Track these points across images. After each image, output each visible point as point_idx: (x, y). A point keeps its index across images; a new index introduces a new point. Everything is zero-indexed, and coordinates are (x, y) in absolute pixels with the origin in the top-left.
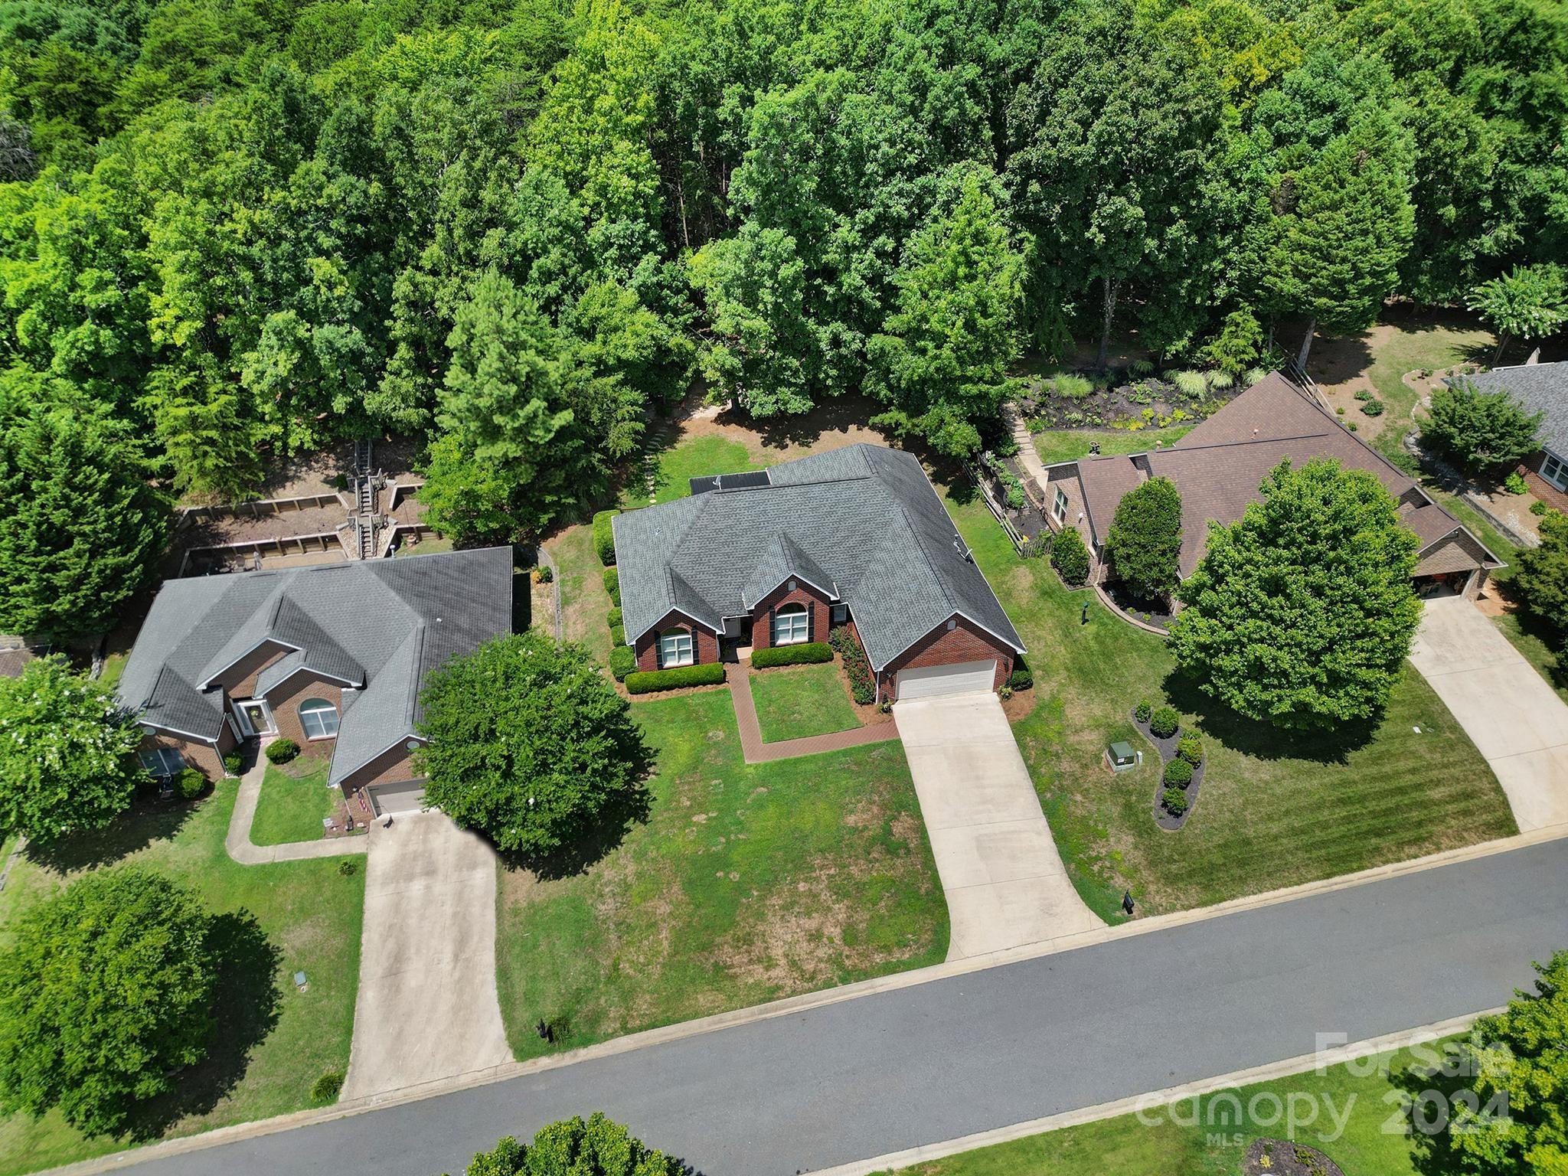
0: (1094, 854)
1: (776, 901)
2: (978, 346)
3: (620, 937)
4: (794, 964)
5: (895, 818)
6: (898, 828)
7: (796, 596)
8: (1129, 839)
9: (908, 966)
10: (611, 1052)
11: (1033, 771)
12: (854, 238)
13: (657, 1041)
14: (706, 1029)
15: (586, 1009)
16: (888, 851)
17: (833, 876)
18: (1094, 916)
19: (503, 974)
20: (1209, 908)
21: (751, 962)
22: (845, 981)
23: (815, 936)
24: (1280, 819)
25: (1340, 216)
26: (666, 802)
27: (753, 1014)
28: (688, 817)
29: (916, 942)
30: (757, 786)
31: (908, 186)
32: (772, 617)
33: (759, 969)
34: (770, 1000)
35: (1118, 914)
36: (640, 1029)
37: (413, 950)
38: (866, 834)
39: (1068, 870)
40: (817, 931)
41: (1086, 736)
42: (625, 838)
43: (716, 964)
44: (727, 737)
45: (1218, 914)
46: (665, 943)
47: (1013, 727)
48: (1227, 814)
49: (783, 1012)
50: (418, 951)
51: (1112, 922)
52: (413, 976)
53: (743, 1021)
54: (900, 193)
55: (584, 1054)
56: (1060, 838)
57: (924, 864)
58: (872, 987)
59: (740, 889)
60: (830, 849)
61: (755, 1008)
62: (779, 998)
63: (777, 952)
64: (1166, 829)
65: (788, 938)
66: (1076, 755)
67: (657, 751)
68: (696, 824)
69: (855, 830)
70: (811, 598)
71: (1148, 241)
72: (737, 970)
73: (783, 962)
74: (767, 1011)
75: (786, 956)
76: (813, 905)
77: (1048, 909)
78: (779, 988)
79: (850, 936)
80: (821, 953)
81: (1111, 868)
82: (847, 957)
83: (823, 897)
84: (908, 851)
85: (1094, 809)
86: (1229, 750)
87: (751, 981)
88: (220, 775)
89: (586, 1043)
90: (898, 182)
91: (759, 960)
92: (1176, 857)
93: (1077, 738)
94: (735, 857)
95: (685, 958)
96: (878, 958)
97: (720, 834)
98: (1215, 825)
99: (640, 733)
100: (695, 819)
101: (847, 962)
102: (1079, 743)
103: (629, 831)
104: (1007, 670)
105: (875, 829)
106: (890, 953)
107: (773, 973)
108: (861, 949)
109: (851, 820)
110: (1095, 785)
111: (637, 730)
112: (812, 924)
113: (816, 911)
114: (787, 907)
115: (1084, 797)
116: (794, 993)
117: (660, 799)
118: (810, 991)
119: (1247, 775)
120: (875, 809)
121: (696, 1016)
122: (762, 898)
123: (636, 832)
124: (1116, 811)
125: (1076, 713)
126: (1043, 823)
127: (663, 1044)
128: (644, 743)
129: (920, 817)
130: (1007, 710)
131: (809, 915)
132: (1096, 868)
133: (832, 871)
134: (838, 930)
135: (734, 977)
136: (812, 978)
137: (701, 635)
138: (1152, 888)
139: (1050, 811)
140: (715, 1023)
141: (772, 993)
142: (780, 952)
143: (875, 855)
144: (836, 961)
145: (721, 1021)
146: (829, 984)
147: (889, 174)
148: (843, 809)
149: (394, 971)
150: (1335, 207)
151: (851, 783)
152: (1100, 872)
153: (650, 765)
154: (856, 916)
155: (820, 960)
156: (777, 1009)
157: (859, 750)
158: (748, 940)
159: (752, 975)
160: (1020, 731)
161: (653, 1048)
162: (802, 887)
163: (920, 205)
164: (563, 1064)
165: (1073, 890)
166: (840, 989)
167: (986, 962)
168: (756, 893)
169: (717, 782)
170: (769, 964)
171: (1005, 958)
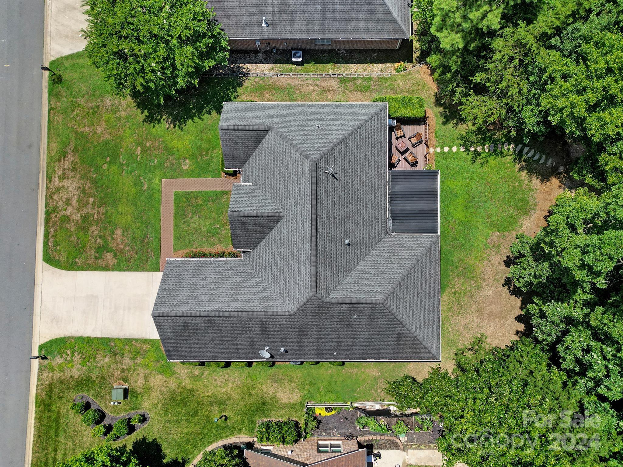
0: (76, 355)
1: (88, 185)
3: (91, 108)
4: (58, 190)
6: (109, 256)
8: (77, 375)
9: (46, 244)
10: (43, 103)
14: (43, 146)
15: (64, 91)
16: (99, 247)
17: (94, 217)
18: (46, 340)
21: (64, 170)
22: (47, 212)
23: (68, 202)
27: (43, 167)
29: (55, 250)
33: (60, 172)
34: (47, 177)
36: (49, 116)
38: (109, 238)
39: (72, 338)
40: (70, 204)
42: (139, 111)
43: (68, 153)
44: (182, 171)
49: (40, 181)
51: (41, 347)
53: (41, 163)
56: (88, 341)
57: (89, 265)
59: (98, 168)
60: (107, 218)
61: (45, 169)
63: (66, 183)
64: (76, 397)
65: (70, 189)
66: (132, 369)
67: (182, 129)
68: (136, 148)
69: (114, 233)
72: (62, 162)
73: (61, 185)
74: (43, 174)
75: (63, 187)
76: (83, 204)
77: (55, 319)
78: (50, 181)
79: (67, 219)
80: (60, 203)
81: (66, 360)
82: (56, 216)
83: (85, 209)
84: (97, 258)
87: (56, 169)
89: (50, 93)
91: (64, 174)
94: (114, 168)
95: (73, 138)
96: (52, 230)
100: (139, 148)
101: (54, 215)
105: (111, 244)
106: (53, 236)
107: (57, 179)
108: (58, 223)
109: (119, 232)
111: (199, 118)
112: (74, 202)
113: (79, 205)
114: (84, 190)
116: (47, 188)
118: (46, 195)
120: (122, 247)
121: (48, 141)
122: (91, 179)
123: (141, 116)
125: (157, 380)
126: (99, 335)
127: (41, 126)
129: (113, 270)
131: (78, 200)
132: (69, 352)
133: (96, 217)
134: (69, 214)
135: (60, 161)
136: (51, 197)
138: (50, 375)
139: (105, 341)
140: (44, 150)
142: (65, 184)
143: (99, 241)
144: (55, 210)
145: (44, 153)
146: (47, 205)
148: (125, 230)
154: (73, 224)
155: (57, 202)
156: (43, 179)
157: (159, 245)
158: (74, 169)
159: (58, 169)
162: (91, 200)
165: (62, 336)
166: (44, 210)
167: (38, 280)
168: (94, 176)
169: (156, 162)
170: (61, 178)
171: (38, 289)
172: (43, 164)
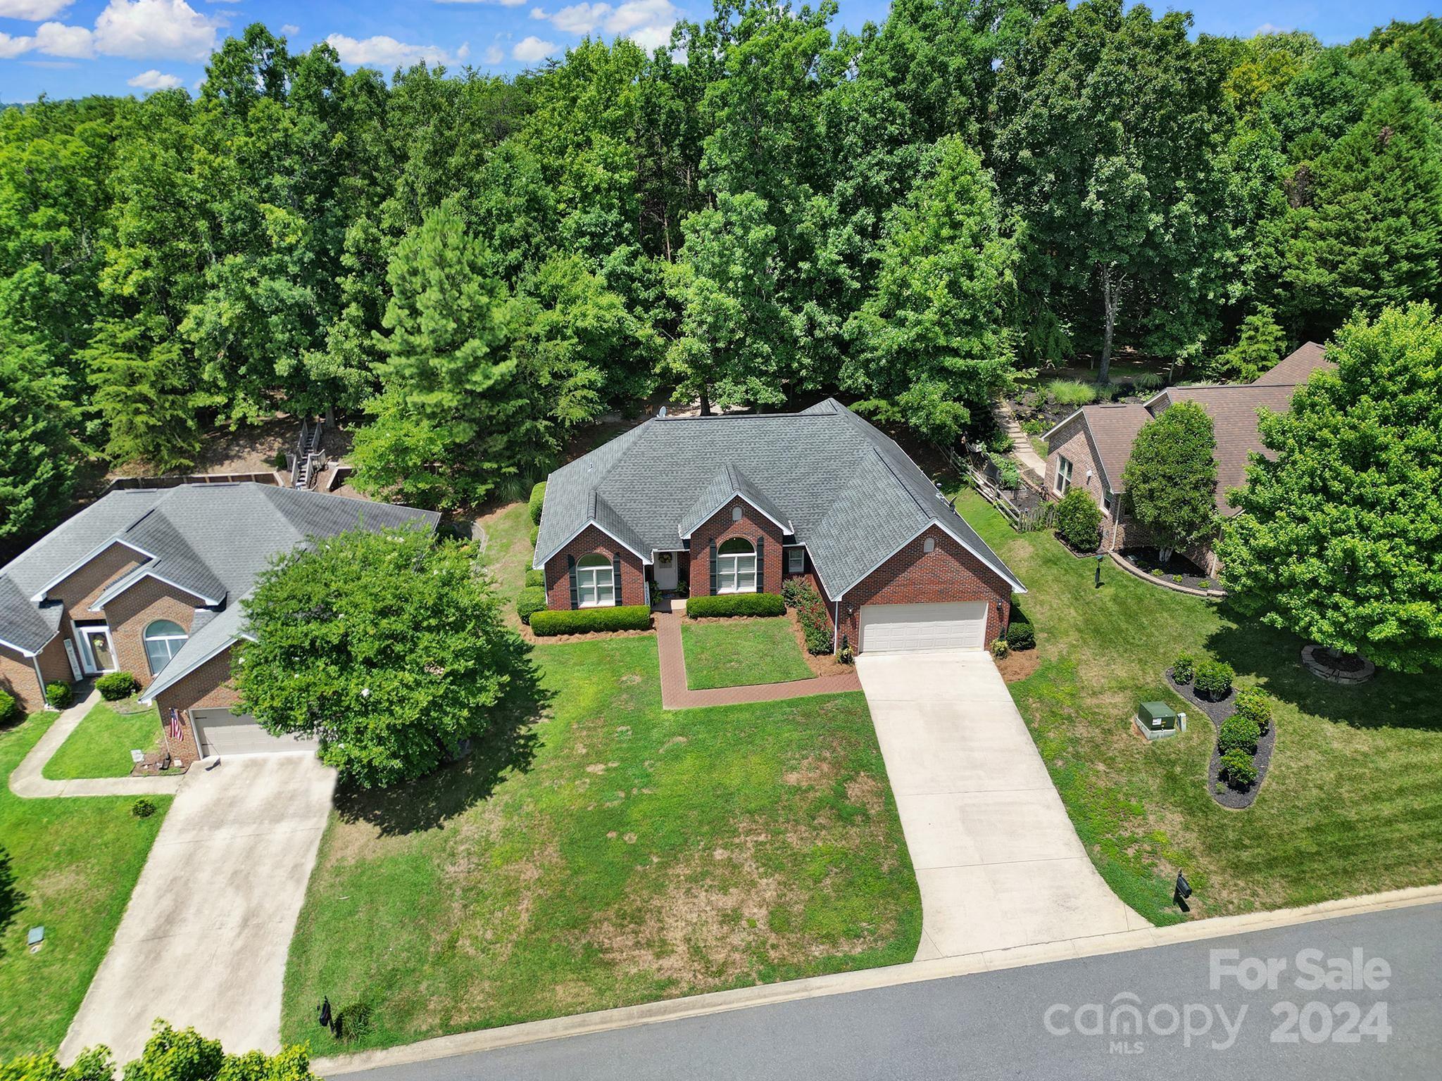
0: (1128, 834)
1: (682, 870)
2: (965, 313)
3: (465, 906)
4: (696, 952)
5: (852, 779)
6: (854, 790)
7: (741, 527)
8: (1175, 818)
9: (859, 964)
10: (418, 1058)
11: (1038, 736)
12: (832, 212)
13: (488, 1046)
14: (561, 1033)
15: (397, 996)
16: (840, 817)
17: (762, 844)
18: (1132, 913)
19: (300, 947)
20: (1303, 910)
21: (637, 945)
22: (767, 979)
23: (731, 918)
24: (1391, 799)
25: (1367, 196)
26: (555, 748)
27: (630, 1017)
28: (581, 766)
29: (872, 933)
30: (674, 734)
31: (888, 158)
32: (713, 555)
33: (647, 955)
34: (658, 998)
35: (1168, 911)
36: (467, 1029)
37: (192, 910)
38: (811, 795)
39: (1090, 854)
40: (734, 910)
41: (1107, 699)
42: (497, 789)
43: (590, 944)
44: (646, 682)
45: (1319, 917)
46: (525, 917)
47: (1011, 688)
48: (1315, 792)
49: (673, 1017)
50: (199, 911)
51: (1160, 922)
52: (181, 944)
53: (614, 1026)
54: (880, 164)
55: (380, 1058)
56: (1077, 813)
57: (888, 836)
58: (805, 990)
59: (634, 853)
60: (761, 810)
62: (670, 997)
63: (676, 935)
64: (1229, 807)
65: (693, 917)
66: (1094, 718)
67: (556, 693)
68: (589, 775)
69: (797, 790)
70: (761, 533)
71: (1153, 216)
72: (617, 955)
73: (682, 948)
74: (650, 1013)
75: (687, 940)
76: (731, 877)
77: (1064, 902)
78: (672, 982)
79: (780, 920)
80: (736, 939)
81: (1153, 853)
82: (774, 947)
83: (746, 868)
84: (867, 818)
85: (1123, 780)
86: (1307, 717)
87: (634, 970)
88: (38, 705)
89: (387, 1042)
90: (879, 154)
91: (649, 944)
92: (1247, 842)
93: (1095, 701)
94: (635, 814)
95: (547, 936)
96: (817, 951)
97: (620, 788)
98: (1300, 804)
99: (539, 674)
100: (589, 769)
101: (772, 954)
102: (1098, 706)
103: (503, 780)
104: (1001, 620)
105: (824, 789)
106: (835, 944)
107: (665, 963)
108: (793, 937)
109: (793, 778)
110: (1122, 752)
111: (536, 670)
112: (728, 902)
113: (736, 885)
114: (694, 879)
115: (1109, 766)
116: (693, 991)
117: (549, 746)
118: (716, 989)
119: (1335, 745)
120: (825, 767)
121: (548, 1015)
122: (663, 866)
123: (512, 782)
124: (1154, 784)
125: (1092, 675)
126: (1052, 794)
127: (495, 1051)
128: (542, 685)
129: (885, 778)
130: (1002, 670)
131: (724, 890)
132: (1130, 852)
133: (762, 838)
134: (764, 911)
135: (611, 964)
136: (720, 973)
137: (625, 567)
138: (1216, 879)
139: (1062, 783)
140: (573, 1027)
141: (661, 990)
142: (679, 935)
143: (822, 820)
144: (757, 950)
145: (582, 1024)
146: (744, 982)
147: (868, 146)
148: (785, 766)
149: (159, 935)
150: (1360, 187)
151: (796, 735)
152: (1138, 857)
153: (544, 707)
154: (790, 895)
155: (735, 949)
156: (665, 1011)
157: (809, 700)
158: (638, 918)
159: (636, 963)
160: (1020, 693)
161: (481, 1055)
162: (719, 854)
163: (902, 178)
164: (349, 1069)
165: (1099, 878)
166: (760, 989)
167: (974, 965)
168: (655, 860)
169: (624, 728)
170: (663, 950)
171: (1001, 962)
172: (617, 1018)
